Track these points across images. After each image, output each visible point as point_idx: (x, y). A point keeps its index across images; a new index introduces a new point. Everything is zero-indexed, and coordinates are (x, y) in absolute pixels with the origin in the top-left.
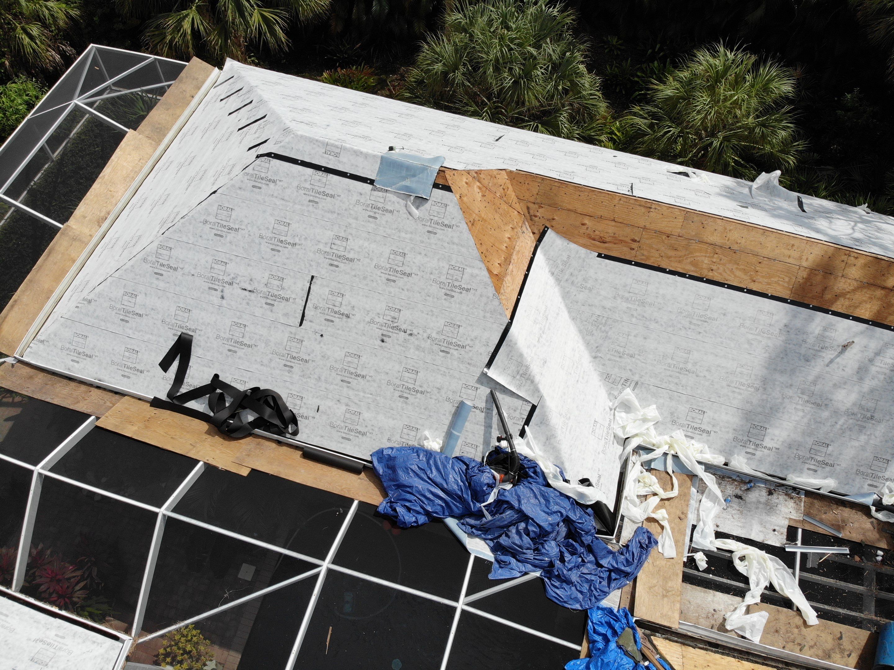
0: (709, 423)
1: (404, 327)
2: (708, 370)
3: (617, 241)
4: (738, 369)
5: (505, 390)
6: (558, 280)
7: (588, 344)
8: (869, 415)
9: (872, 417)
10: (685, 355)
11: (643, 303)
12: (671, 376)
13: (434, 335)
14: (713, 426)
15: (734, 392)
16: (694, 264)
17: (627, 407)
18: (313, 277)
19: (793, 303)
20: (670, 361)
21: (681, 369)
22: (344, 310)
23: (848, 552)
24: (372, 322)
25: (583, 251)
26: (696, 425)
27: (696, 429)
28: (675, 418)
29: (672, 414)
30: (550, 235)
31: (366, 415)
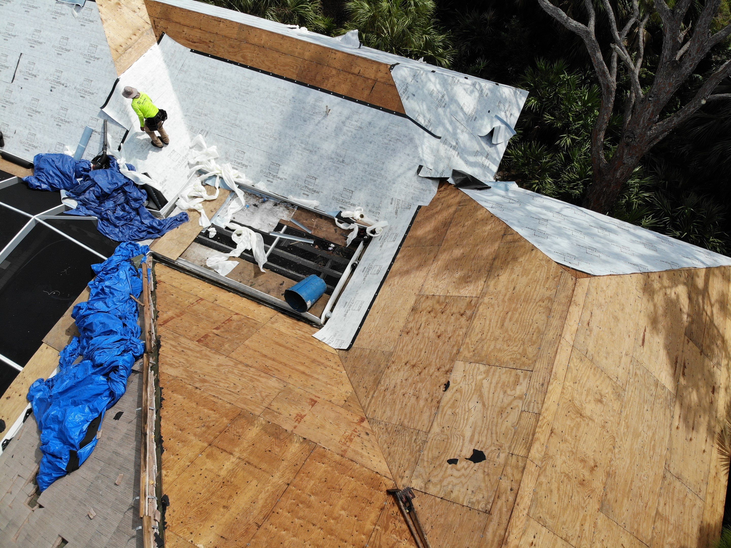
0: (247, 160)
1: (63, 82)
2: (248, 125)
3: (201, 41)
4: (265, 126)
5: (113, 121)
6: (168, 66)
7: (182, 107)
8: (341, 159)
9: (343, 161)
10: (236, 115)
11: (213, 81)
12: (227, 128)
13: (78, 87)
14: (249, 162)
15: (262, 140)
16: (244, 57)
17: (199, 147)
18: (21, 54)
19: (298, 83)
20: (226, 119)
21: (233, 124)
22: (34, 73)
23: (313, 243)
24: (47, 79)
25: (183, 48)
26: (239, 161)
27: (239, 163)
28: (228, 156)
29: (226, 153)
30: (165, 37)
31: (38, 136)
